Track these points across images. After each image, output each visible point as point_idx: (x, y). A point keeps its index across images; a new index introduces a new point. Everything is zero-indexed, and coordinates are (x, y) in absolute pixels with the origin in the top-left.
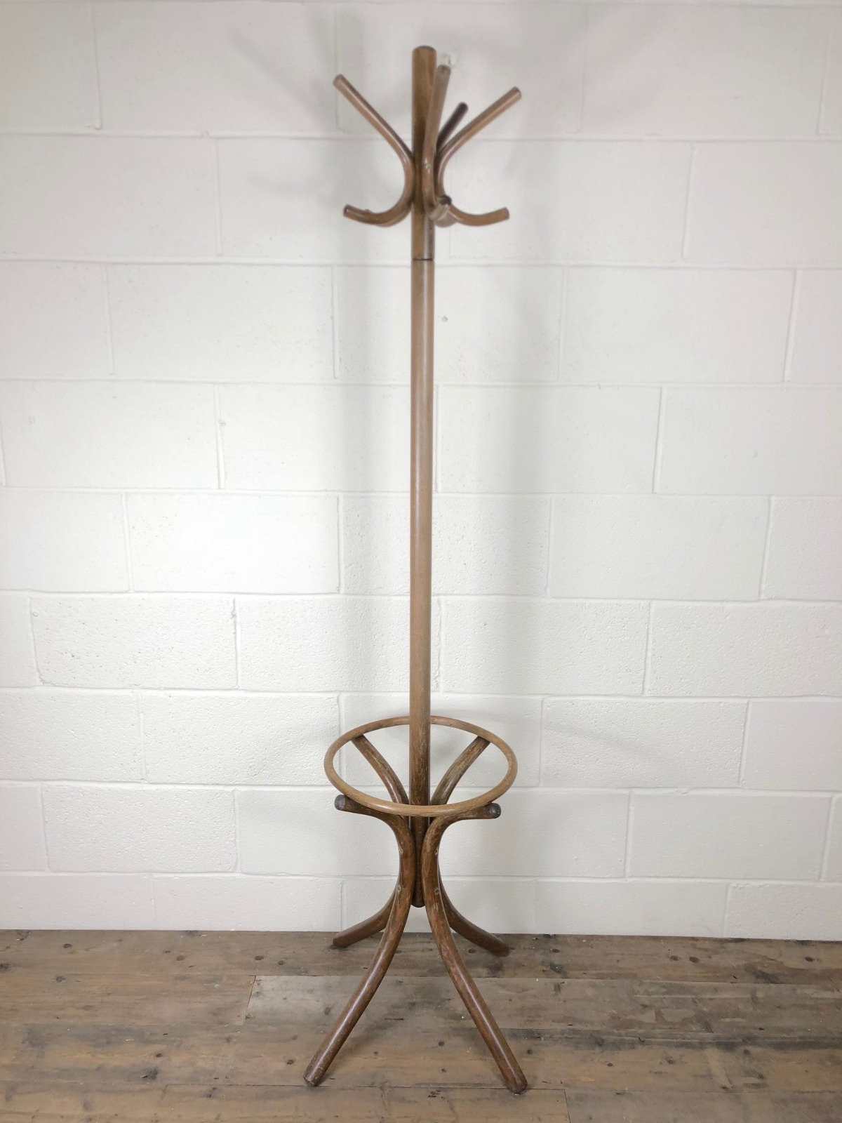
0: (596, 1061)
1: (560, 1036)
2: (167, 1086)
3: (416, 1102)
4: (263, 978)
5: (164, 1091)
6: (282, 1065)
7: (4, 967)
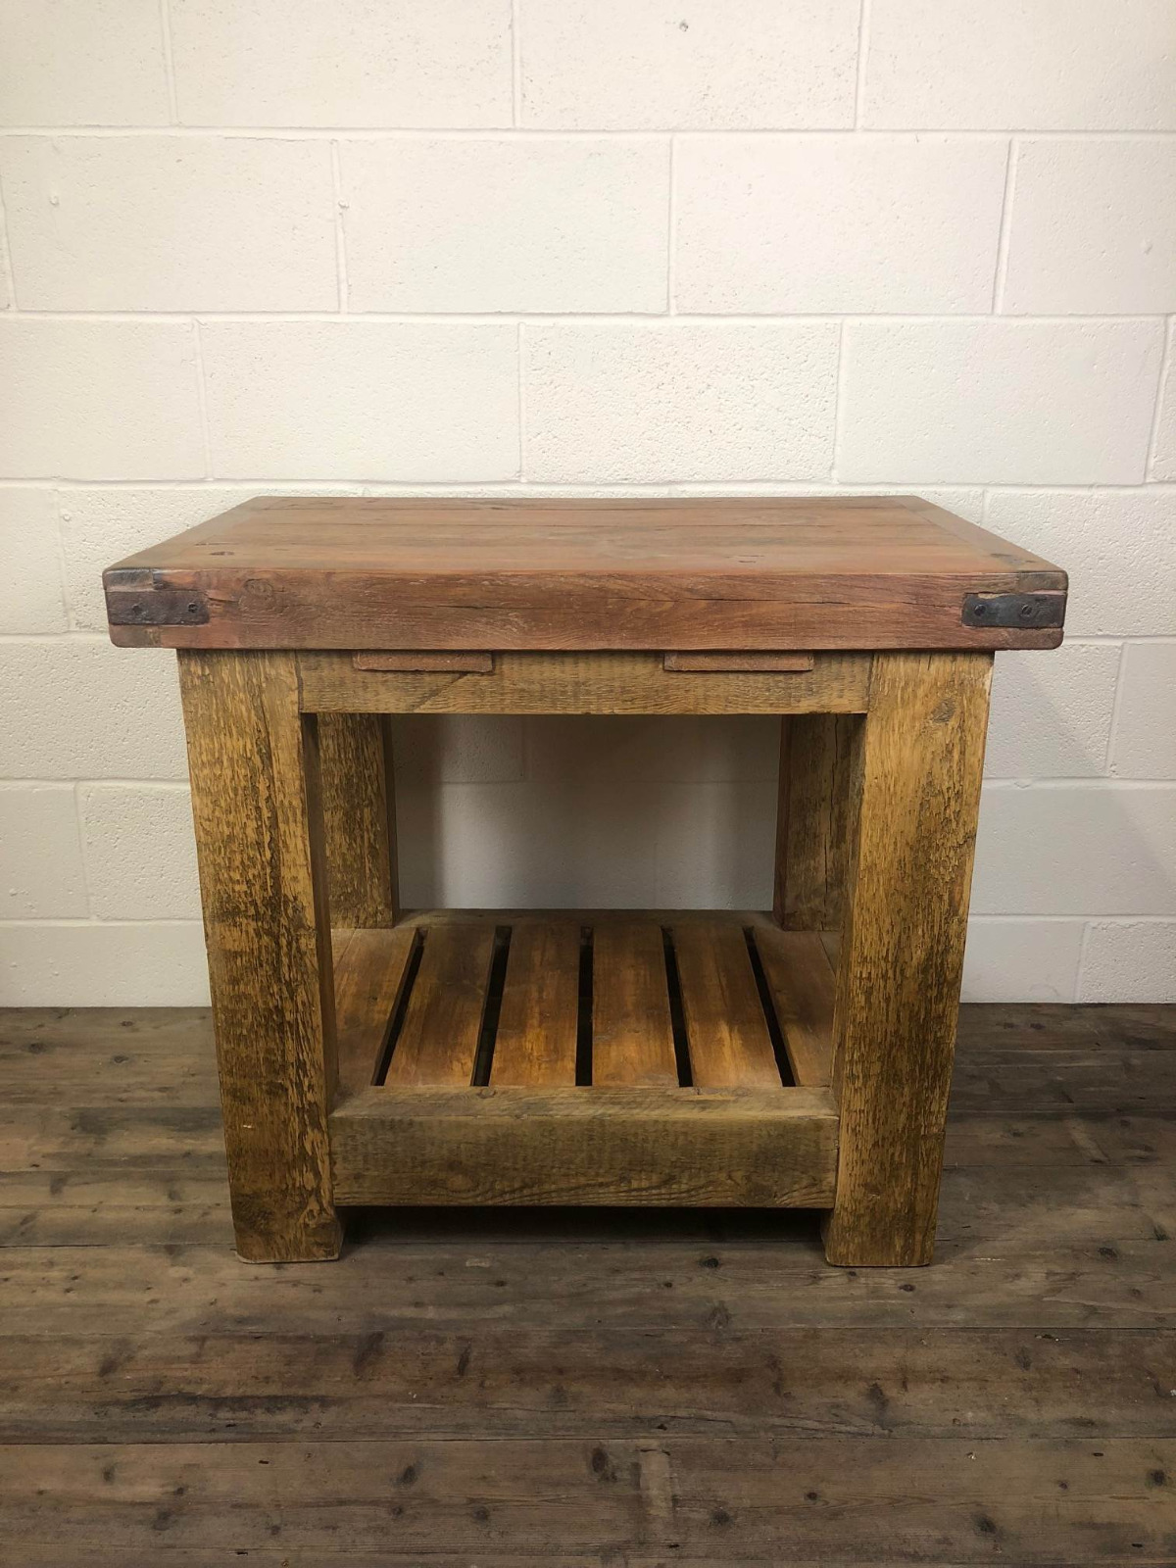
7: (37, 1048)
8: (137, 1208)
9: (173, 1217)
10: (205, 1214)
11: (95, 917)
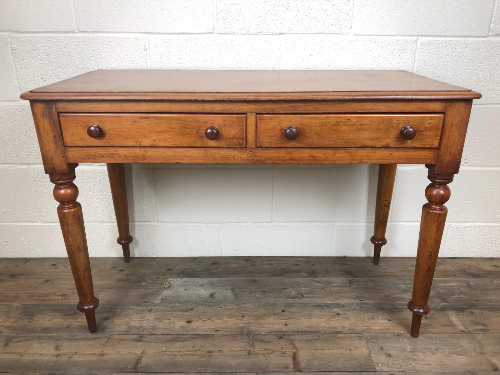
0: (380, 318)
1: (356, 306)
2: (110, 337)
3: (270, 342)
4: (172, 279)
5: (109, 339)
6: (183, 323)
7: (13, 276)
8: (40, 354)
9: (55, 359)
10: (70, 357)
11: (40, 221)
